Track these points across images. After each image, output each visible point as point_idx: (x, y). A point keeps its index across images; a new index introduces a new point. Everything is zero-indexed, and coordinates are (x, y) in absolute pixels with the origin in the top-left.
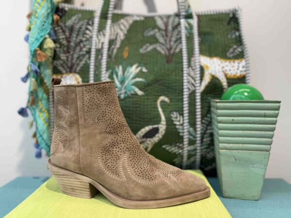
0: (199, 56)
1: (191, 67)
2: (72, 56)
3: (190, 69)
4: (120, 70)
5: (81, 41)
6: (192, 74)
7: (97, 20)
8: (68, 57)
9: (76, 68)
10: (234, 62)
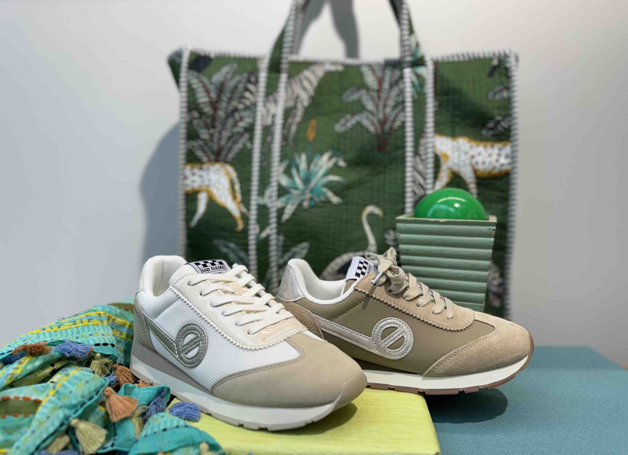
0: (433, 137)
1: (420, 155)
2: (220, 133)
3: (418, 159)
4: (302, 161)
5: (236, 110)
6: (420, 167)
7: (263, 76)
8: (212, 135)
9: (227, 155)
10: (492, 147)
